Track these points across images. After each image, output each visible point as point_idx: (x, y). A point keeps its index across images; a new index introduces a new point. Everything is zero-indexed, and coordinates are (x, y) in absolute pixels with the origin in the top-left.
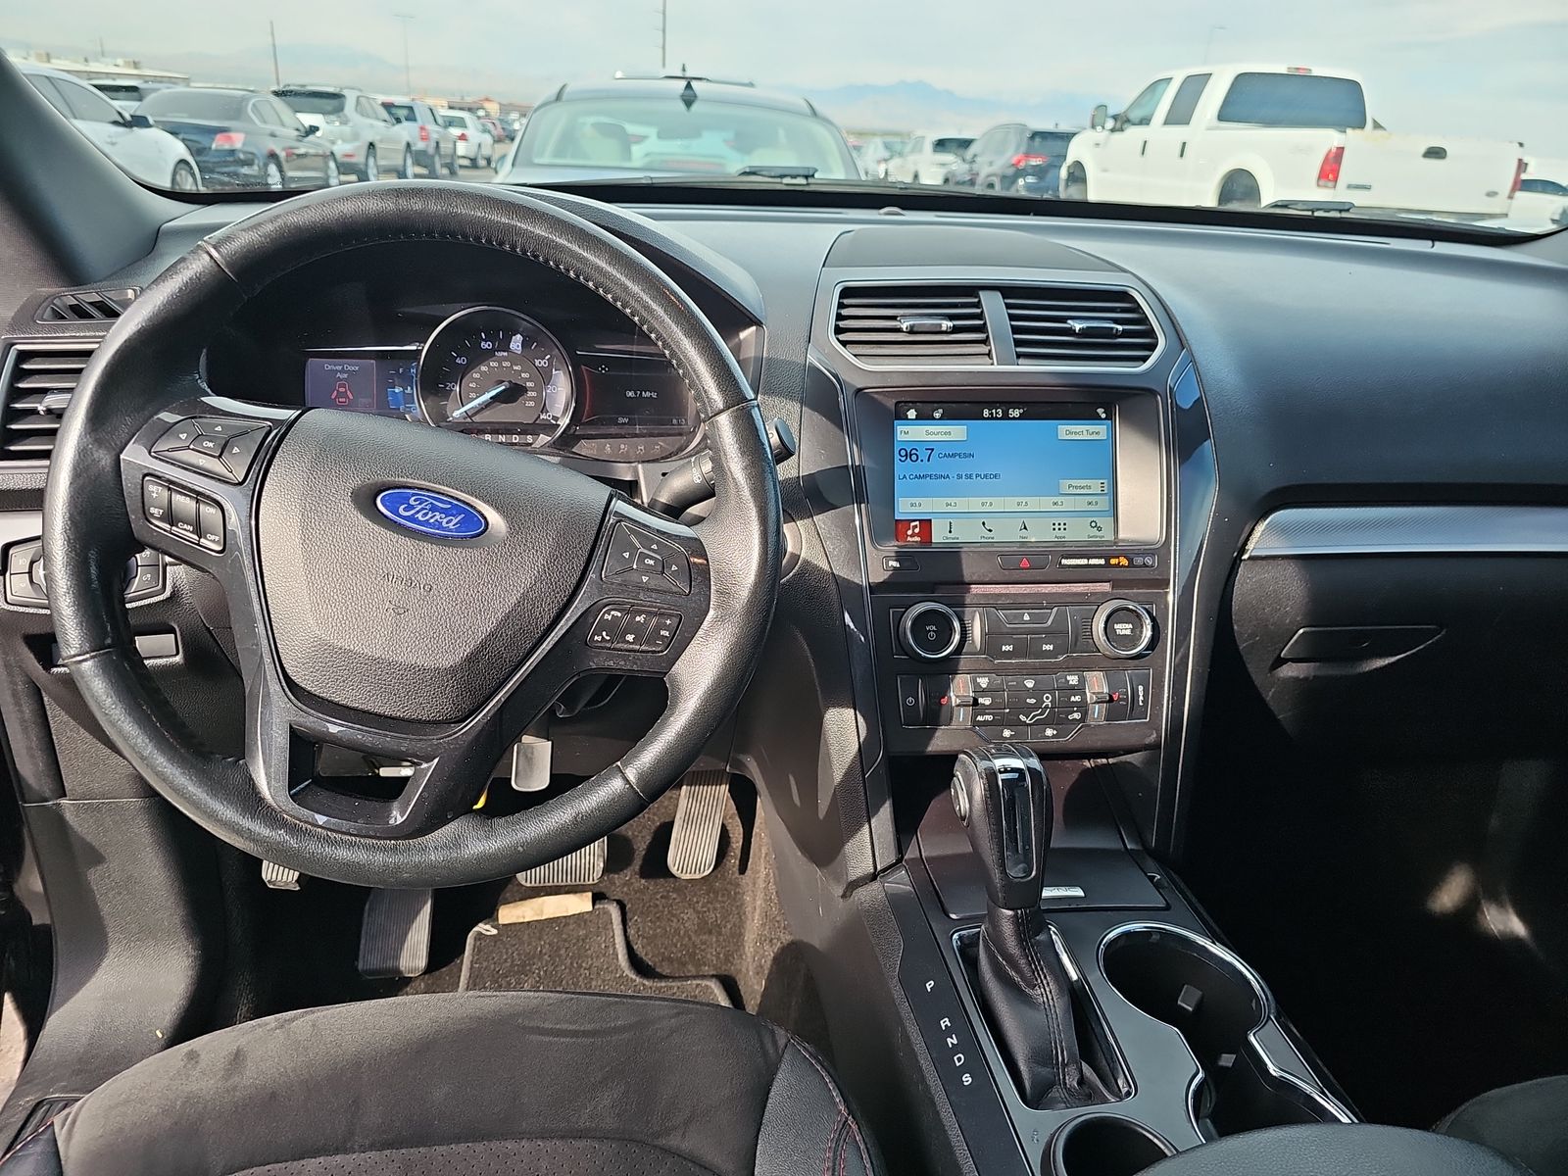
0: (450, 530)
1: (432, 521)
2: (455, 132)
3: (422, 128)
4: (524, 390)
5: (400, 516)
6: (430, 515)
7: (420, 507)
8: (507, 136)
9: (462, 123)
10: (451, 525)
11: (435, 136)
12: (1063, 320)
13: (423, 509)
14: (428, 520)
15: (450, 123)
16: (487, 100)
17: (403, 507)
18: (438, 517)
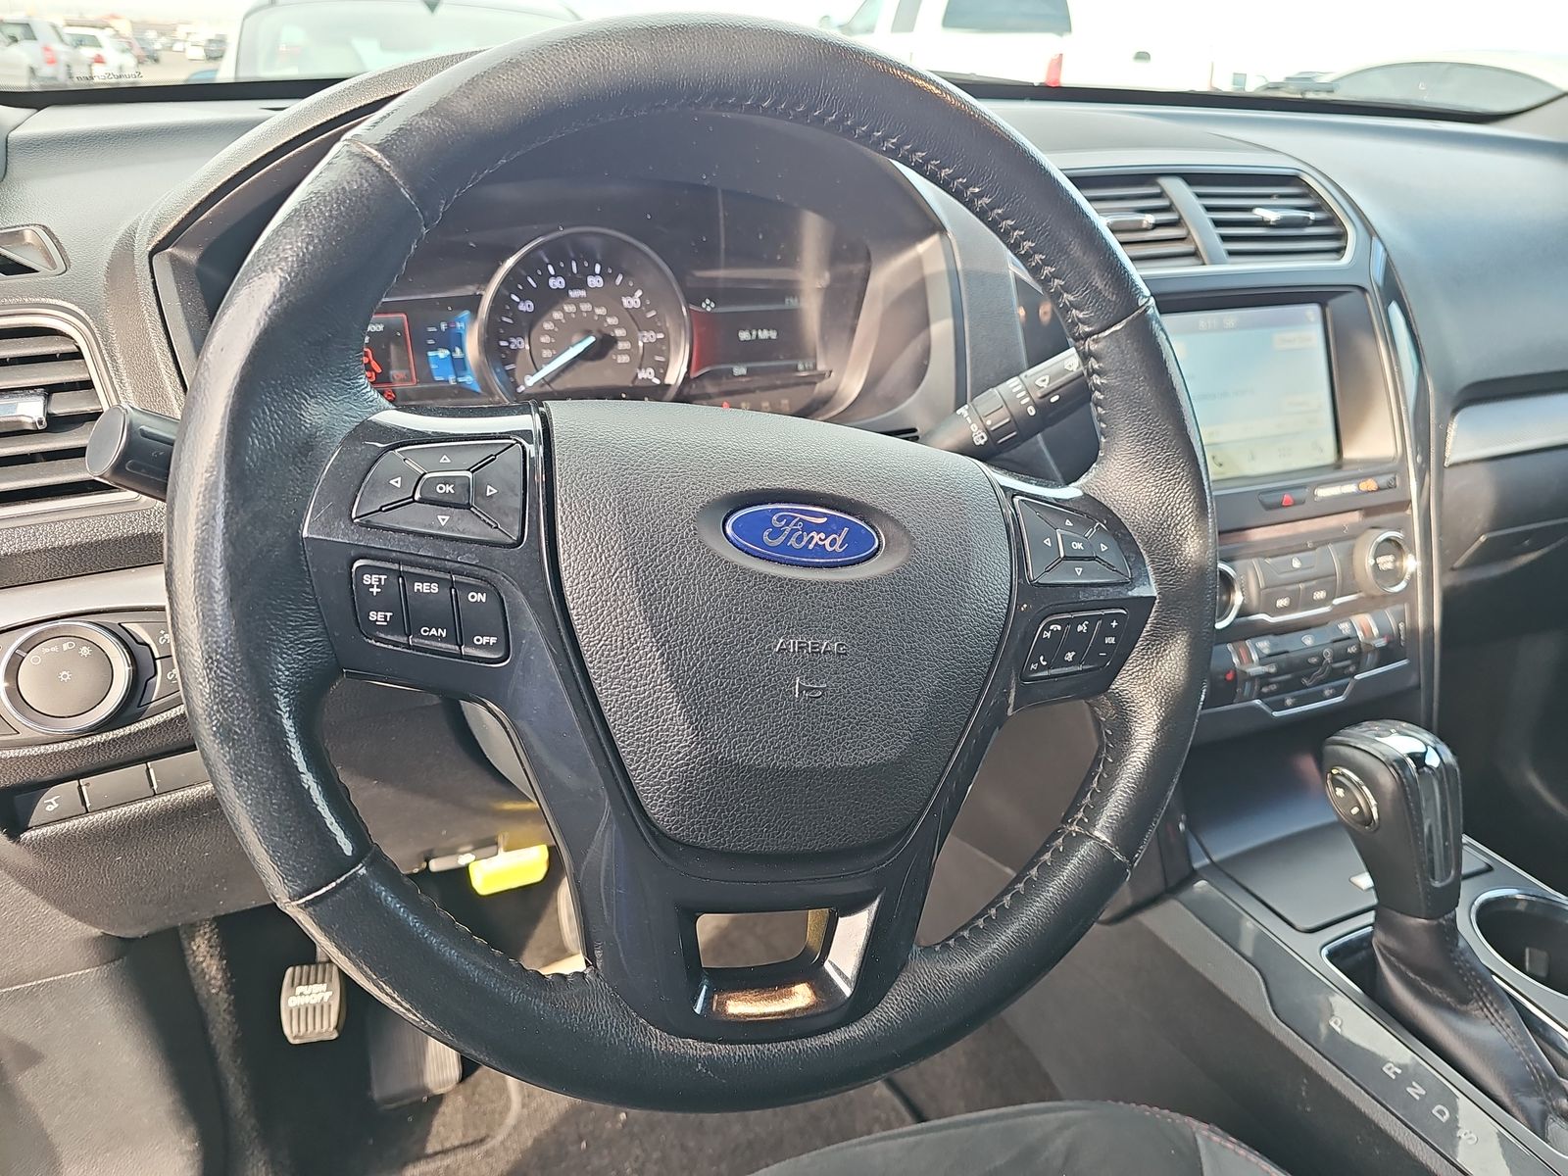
0: (839, 555)
1: (811, 546)
2: (88, 52)
3: (47, 49)
4: (614, 341)
5: (767, 547)
6: (806, 539)
7: (788, 529)
8: (148, 57)
9: (94, 42)
10: (836, 547)
11: (63, 58)
12: (1249, 209)
13: (793, 531)
14: (806, 546)
15: (80, 42)
16: (114, 17)
17: (766, 533)
18: (816, 539)
